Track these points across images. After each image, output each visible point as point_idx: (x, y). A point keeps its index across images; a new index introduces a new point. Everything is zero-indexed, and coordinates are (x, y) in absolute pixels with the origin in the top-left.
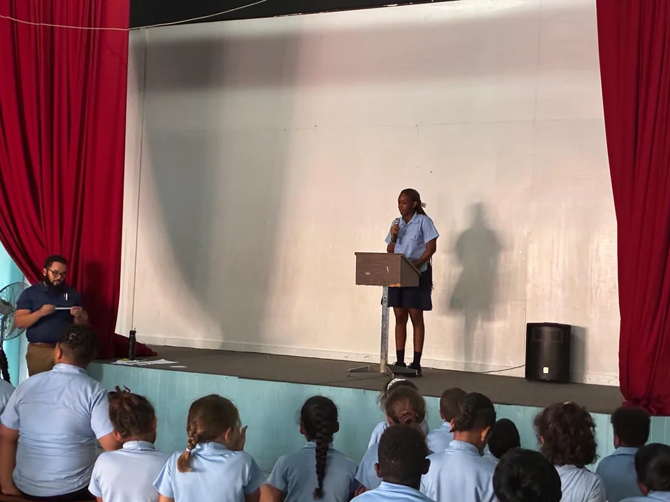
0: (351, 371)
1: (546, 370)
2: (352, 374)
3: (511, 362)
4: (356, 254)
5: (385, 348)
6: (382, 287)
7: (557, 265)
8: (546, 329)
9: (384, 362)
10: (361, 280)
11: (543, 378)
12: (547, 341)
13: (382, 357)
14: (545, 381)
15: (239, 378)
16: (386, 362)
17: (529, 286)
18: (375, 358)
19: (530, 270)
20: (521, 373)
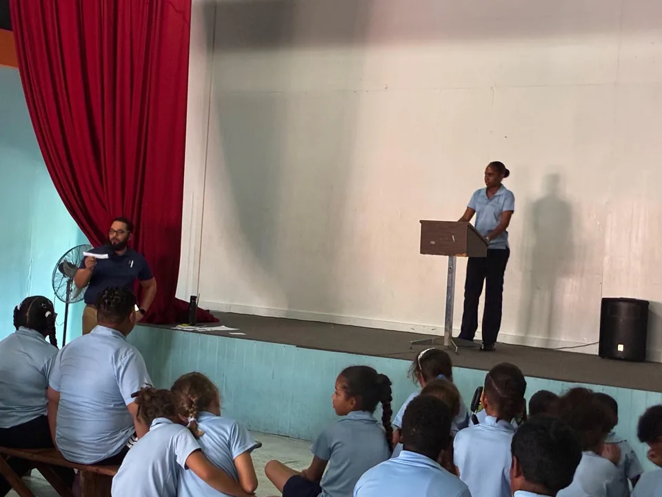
0: (414, 343)
1: (621, 348)
2: (413, 346)
3: (585, 339)
4: (421, 221)
5: (449, 320)
6: (448, 257)
7: (637, 238)
8: (623, 305)
9: (448, 334)
10: (426, 249)
11: (619, 355)
12: (623, 317)
13: (446, 330)
14: (620, 359)
15: (298, 346)
16: (451, 334)
17: (606, 259)
18: (440, 330)
19: (608, 241)
20: (595, 350)
